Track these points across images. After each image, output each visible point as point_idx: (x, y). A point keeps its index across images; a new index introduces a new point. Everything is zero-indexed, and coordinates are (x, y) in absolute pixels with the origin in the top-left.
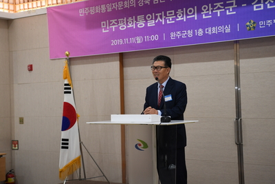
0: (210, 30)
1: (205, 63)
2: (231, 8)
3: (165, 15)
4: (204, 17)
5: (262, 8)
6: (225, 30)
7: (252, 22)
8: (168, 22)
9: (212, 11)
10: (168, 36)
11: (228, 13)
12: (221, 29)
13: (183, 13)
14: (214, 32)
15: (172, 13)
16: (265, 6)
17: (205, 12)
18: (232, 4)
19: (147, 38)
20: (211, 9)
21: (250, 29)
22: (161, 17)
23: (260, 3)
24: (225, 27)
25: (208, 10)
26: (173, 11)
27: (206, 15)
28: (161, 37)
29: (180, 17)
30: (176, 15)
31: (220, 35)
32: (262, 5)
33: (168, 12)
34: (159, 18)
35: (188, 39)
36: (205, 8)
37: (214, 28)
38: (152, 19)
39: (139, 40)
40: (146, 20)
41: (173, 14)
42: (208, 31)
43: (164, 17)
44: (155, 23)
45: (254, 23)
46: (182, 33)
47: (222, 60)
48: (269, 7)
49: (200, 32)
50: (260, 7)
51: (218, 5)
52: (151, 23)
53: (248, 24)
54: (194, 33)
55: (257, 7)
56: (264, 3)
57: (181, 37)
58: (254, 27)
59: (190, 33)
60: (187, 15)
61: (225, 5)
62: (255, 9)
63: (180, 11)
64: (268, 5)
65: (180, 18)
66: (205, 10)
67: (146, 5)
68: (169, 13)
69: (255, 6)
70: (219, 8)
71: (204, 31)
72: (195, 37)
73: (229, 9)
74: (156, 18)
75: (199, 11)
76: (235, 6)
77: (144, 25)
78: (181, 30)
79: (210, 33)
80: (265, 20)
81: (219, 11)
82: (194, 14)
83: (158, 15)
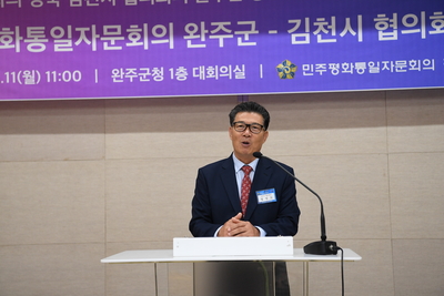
0: (202, 72)
1: (178, 134)
2: (246, 34)
3: (100, 32)
4: (189, 45)
5: (307, 41)
6: (233, 74)
7: (289, 63)
8: (106, 47)
9: (207, 35)
10: (106, 75)
11: (240, 43)
12: (226, 71)
13: (142, 34)
14: (211, 76)
15: (115, 30)
16: (313, 38)
17: (192, 37)
18: (248, 28)
19: (52, 76)
20: (204, 31)
21: (285, 77)
22: (89, 35)
23: (304, 32)
24: (233, 68)
25: (199, 33)
26: (119, 27)
27: (194, 41)
28: (88, 76)
29: (134, 40)
30: (125, 34)
31: (223, 82)
32: (307, 36)
33: (105, 28)
34: (83, 37)
35: (152, 85)
36: (191, 29)
37: (210, 69)
38: (65, 37)
39: (30, 78)
40: (51, 39)
41: (119, 32)
42: (197, 72)
43: (95, 36)
44: (74, 46)
45: (292, 66)
46: (138, 71)
47: (213, 130)
48: (320, 40)
49: (181, 74)
50: (304, 39)
51: (221, 25)
52: (63, 46)
53: (281, 66)
54: (167, 74)
55: (298, 39)
56: (311, 32)
57: (137, 80)
58: (292, 74)
59: (158, 74)
60: (151, 37)
61: (234, 28)
62: (294, 42)
63: (134, 29)
64: (319, 37)
65: (134, 43)
66: (191, 33)
67: (48, 7)
68: (109, 30)
69: (294, 36)
70: (222, 32)
71: (190, 72)
72: (169, 83)
73: (243, 36)
74: (76, 36)
75: (179, 33)
76: (253, 31)
77: (44, 48)
78: (138, 65)
79: (202, 76)
80: (314, 61)
81: (221, 38)
82: (167, 36)
83: (83, 30)
